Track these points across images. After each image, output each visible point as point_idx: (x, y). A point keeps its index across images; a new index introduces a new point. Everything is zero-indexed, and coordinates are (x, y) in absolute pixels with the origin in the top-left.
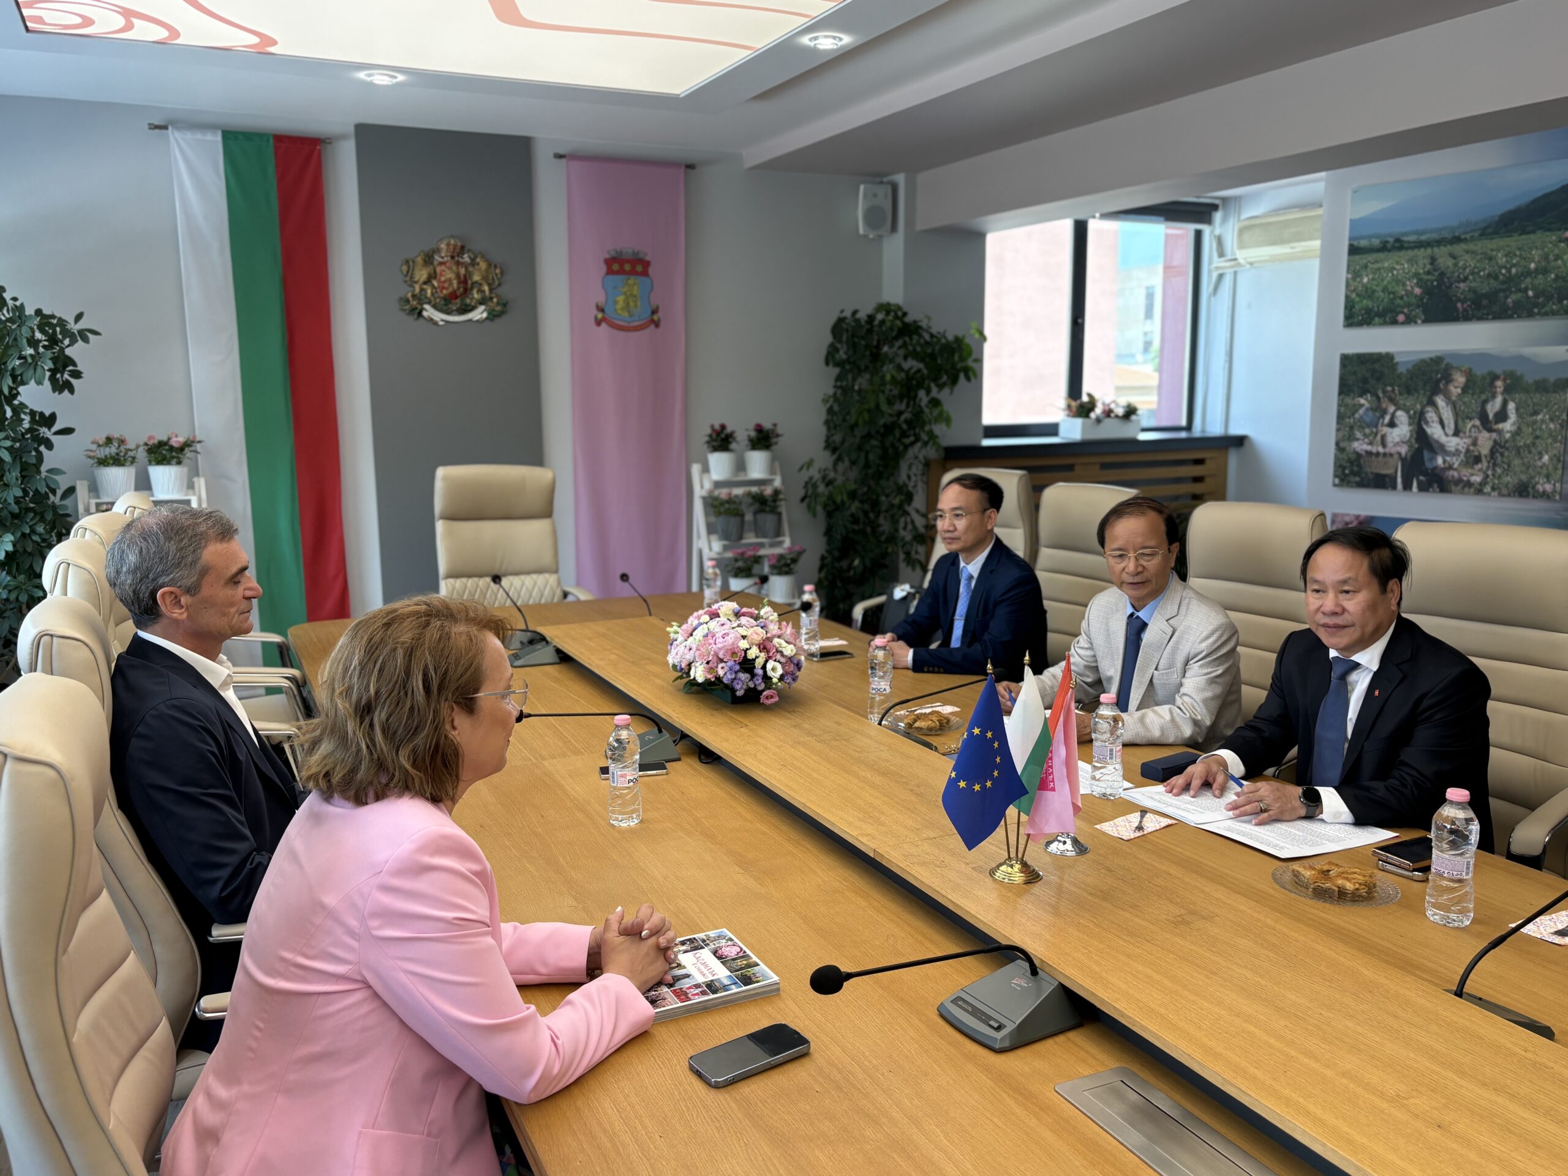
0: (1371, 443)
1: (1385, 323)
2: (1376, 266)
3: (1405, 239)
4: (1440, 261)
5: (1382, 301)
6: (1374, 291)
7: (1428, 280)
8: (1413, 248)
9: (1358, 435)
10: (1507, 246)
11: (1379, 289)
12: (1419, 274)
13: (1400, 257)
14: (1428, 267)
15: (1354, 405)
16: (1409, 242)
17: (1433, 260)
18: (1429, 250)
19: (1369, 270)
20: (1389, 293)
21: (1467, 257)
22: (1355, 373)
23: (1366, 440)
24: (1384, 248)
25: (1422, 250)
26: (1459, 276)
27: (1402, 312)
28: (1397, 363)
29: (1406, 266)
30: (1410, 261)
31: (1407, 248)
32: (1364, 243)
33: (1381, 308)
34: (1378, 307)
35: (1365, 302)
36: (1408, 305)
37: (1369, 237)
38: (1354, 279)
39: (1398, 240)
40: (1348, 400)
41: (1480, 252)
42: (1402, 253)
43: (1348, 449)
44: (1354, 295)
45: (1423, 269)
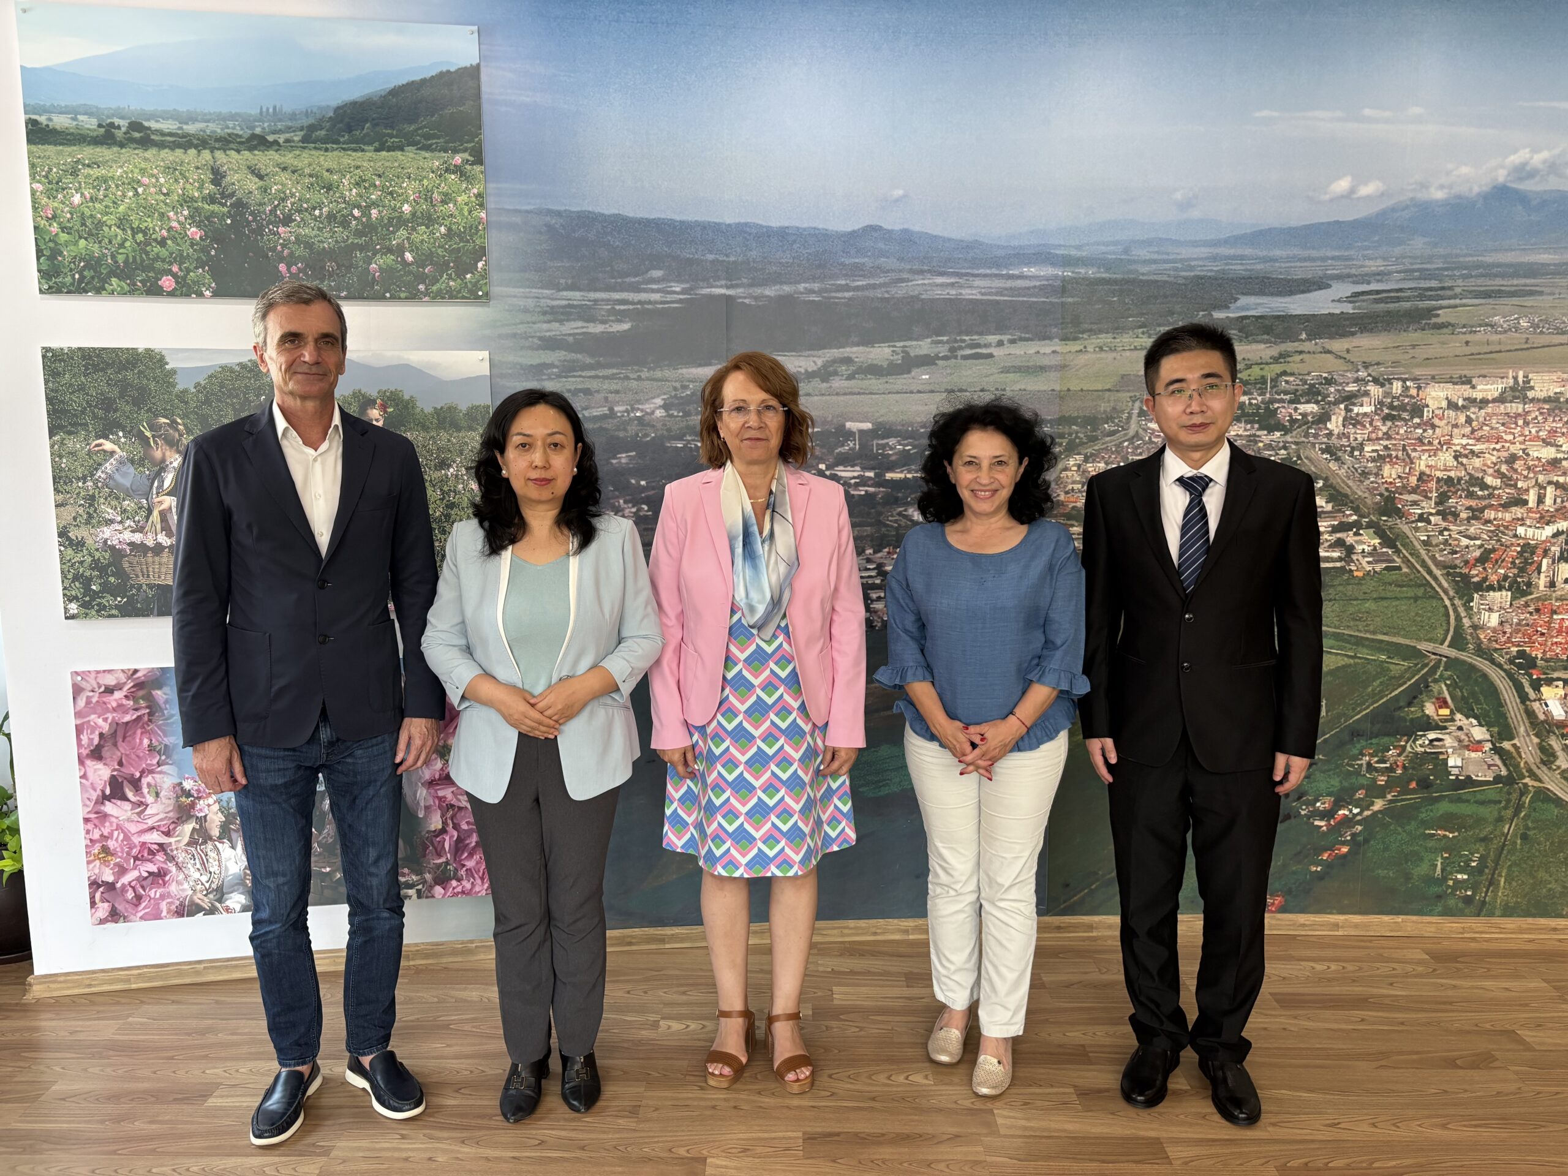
0: (140, 529)
1: (132, 292)
2: (95, 172)
3: (153, 125)
4: (232, 178)
5: (122, 245)
6: (100, 224)
7: (213, 214)
8: (173, 146)
9: (110, 513)
10: (358, 167)
11: (110, 220)
12: (193, 199)
13: (146, 159)
14: (209, 188)
15: (89, 453)
16: (163, 134)
17: (218, 176)
18: (206, 155)
19: (81, 178)
20: (135, 232)
21: (284, 177)
22: (82, 388)
23: (128, 523)
24: (107, 136)
25: (192, 152)
26: (273, 211)
27: (169, 272)
28: (173, 372)
29: (162, 180)
30: (170, 169)
31: (161, 145)
32: (61, 122)
33: (121, 259)
34: (113, 257)
35: (82, 243)
36: (181, 259)
37: (74, 112)
38: (50, 195)
39: (135, 126)
40: (74, 443)
41: (307, 171)
42: (151, 153)
43: (89, 541)
44: (55, 228)
45: (201, 188)
